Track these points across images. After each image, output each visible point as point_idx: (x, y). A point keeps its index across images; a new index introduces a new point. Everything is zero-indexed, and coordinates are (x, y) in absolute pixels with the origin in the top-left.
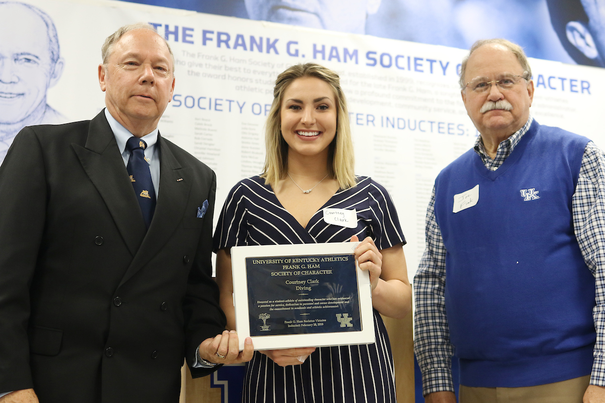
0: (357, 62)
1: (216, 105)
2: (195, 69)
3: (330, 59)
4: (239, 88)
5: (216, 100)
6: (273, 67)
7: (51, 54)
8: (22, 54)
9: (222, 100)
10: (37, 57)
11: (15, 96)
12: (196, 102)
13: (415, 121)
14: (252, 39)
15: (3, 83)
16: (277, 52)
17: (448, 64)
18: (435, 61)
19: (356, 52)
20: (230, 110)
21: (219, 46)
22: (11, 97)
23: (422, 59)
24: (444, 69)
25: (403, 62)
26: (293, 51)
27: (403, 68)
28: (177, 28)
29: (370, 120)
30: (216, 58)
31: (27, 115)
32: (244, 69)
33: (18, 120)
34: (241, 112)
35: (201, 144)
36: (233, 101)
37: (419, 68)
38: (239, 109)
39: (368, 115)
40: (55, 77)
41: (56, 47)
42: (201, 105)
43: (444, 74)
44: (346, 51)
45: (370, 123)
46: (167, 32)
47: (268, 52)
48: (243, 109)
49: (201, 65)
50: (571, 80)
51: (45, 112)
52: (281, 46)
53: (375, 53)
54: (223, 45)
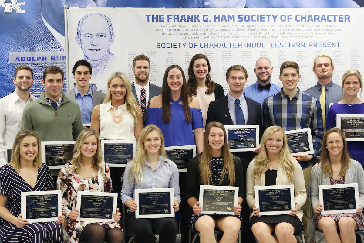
0: (234, 21)
1: (174, 46)
2: (165, 32)
3: (222, 21)
4: (183, 38)
5: (174, 43)
12: (166, 45)
13: (260, 43)
14: (188, 16)
16: (199, 21)
17: (277, 16)
18: (270, 15)
19: (233, 16)
21: (174, 21)
23: (264, 15)
24: (275, 18)
25: (255, 18)
26: (206, 19)
27: (255, 21)
28: (157, 16)
29: (240, 45)
35: (169, 62)
37: (262, 19)
39: (238, 43)
41: (111, 30)
43: (275, 21)
44: (229, 16)
45: (240, 46)
46: (153, 18)
47: (195, 21)
49: (167, 30)
50: (340, 16)
52: (201, 18)
53: (242, 15)
54: (176, 20)
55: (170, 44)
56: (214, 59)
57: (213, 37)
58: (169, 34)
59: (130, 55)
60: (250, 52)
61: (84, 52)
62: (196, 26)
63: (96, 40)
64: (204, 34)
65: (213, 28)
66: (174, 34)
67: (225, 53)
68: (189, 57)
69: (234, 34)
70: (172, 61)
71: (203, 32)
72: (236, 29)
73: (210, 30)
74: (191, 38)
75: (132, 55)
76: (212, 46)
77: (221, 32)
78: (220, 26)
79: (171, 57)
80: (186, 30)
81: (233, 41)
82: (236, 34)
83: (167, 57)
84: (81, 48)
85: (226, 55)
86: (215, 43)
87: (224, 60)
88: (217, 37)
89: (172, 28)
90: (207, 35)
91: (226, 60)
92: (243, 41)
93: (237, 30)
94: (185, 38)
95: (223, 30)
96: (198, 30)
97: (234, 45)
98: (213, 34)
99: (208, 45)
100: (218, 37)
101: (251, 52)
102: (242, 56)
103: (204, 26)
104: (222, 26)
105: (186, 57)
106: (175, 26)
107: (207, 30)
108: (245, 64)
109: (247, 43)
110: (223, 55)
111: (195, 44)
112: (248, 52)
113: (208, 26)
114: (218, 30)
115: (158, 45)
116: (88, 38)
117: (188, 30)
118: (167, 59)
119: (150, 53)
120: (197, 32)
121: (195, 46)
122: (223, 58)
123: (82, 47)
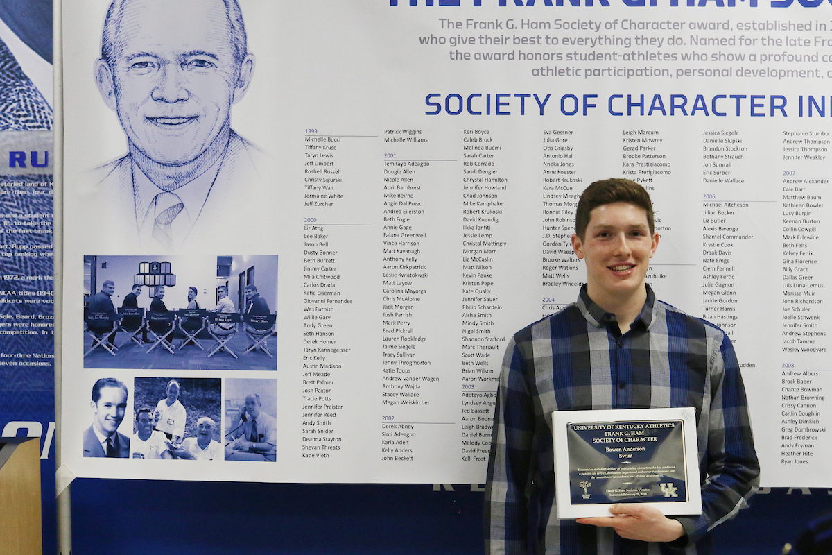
1: (498, 105)
2: (462, 48)
4: (537, 72)
5: (498, 96)
6: (598, 29)
7: (235, 48)
8: (191, 54)
9: (509, 95)
10: (214, 56)
11: (185, 120)
12: (465, 104)
15: (166, 102)
20: (523, 113)
22: (179, 123)
29: (778, 105)
30: (499, 26)
31: (204, 149)
32: (547, 38)
33: (191, 158)
34: (542, 114)
35: (474, 172)
36: (529, 96)
38: (538, 109)
39: (773, 97)
40: (241, 87)
41: (241, 38)
42: (473, 109)
45: (778, 112)
48: (545, 108)
49: (471, 40)
51: (228, 142)
55: (484, 98)
56: (669, 165)
57: (662, 72)
58: (479, 56)
59: (315, 144)
60: (823, 134)
61: (129, 129)
62: (593, 26)
63: (176, 80)
64: (627, 57)
65: (665, 34)
66: (500, 57)
67: (716, 137)
68: (560, 152)
69: (753, 57)
70: (489, 168)
71: (620, 49)
72: (763, 39)
73: (652, 41)
74: (570, 72)
75: (321, 144)
76: (662, 108)
77: (700, 49)
78: (693, 26)
79: (485, 152)
80: (550, 41)
81: (748, 87)
82: (765, 58)
83: (468, 152)
84: (115, 113)
85: (719, 145)
86: (673, 97)
87: (711, 169)
88: (680, 73)
89: (493, 33)
90: (641, 64)
91: (719, 169)
92: (792, 90)
93: (766, 42)
94: (545, 72)
95: (707, 41)
96: (602, 41)
97: (753, 105)
98: (666, 57)
99: (641, 105)
100: (687, 73)
101: (827, 134)
102: (788, 154)
103: (626, 25)
104: (703, 26)
105: (548, 152)
106: (503, 25)
107: (640, 41)
108: (799, 186)
109: (811, 99)
110: (708, 145)
111: (589, 101)
112: (812, 134)
113: (644, 26)
114: (687, 40)
115: (432, 100)
116: (144, 70)
117: (560, 41)
118: (468, 160)
119: (397, 136)
120: (599, 49)
121: (586, 106)
122: (708, 161)
123: (121, 108)
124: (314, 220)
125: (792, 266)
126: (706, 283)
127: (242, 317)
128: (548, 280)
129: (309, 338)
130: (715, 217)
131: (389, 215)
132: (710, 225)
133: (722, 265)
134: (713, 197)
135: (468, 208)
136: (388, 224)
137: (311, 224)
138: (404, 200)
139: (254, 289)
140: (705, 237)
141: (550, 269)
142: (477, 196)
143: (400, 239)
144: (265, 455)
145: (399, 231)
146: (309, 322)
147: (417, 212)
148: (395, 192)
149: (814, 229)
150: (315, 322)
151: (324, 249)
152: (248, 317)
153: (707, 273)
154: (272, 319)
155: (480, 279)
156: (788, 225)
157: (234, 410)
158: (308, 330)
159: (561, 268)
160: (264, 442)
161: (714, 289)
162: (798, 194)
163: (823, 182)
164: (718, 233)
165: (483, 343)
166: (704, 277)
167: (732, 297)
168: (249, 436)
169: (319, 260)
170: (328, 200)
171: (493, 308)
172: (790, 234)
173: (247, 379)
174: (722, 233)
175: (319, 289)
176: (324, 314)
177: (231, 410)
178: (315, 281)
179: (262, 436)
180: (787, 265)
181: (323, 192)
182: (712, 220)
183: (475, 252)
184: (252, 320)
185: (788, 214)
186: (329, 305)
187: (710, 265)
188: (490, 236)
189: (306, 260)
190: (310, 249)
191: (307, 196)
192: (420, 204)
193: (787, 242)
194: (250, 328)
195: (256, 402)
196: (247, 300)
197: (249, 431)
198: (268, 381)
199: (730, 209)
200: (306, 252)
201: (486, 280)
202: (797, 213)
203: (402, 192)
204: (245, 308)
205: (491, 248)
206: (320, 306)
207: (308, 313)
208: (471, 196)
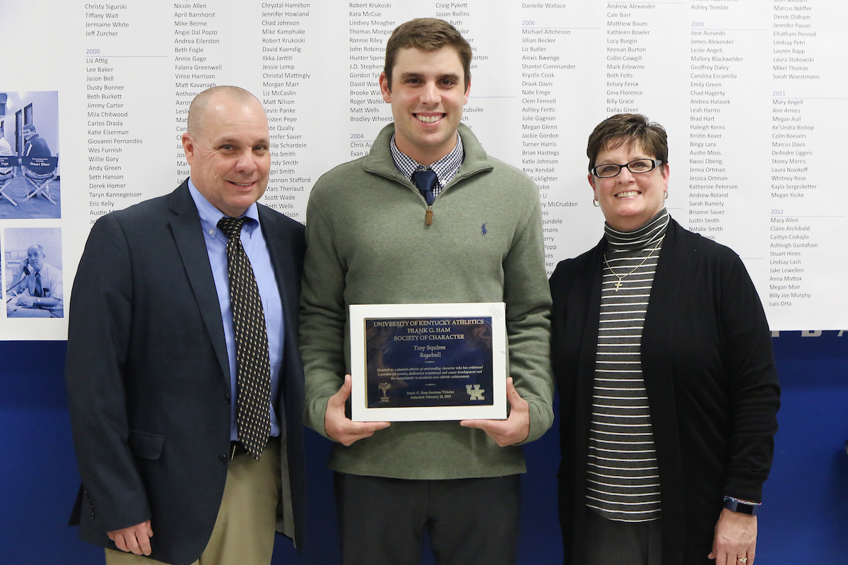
124: (97, 51)
125: (616, 98)
126: (526, 116)
127: (20, 160)
128: (355, 115)
129: (95, 182)
130: (535, 45)
131: (180, 46)
132: (530, 54)
133: (542, 97)
134: (533, 23)
135: (267, 36)
136: (180, 55)
137: (94, 57)
138: (196, 28)
139: (33, 129)
140: (525, 66)
141: (359, 102)
142: (277, 23)
143: (194, 72)
144: (51, 311)
145: (192, 63)
146: (95, 164)
147: (211, 41)
148: (187, 19)
149: (640, 58)
150: (102, 164)
151: (109, 83)
152: (27, 161)
153: (527, 106)
154: (54, 162)
155: (282, 115)
156: (612, 54)
157: (15, 263)
158: (95, 173)
159: (370, 101)
160: (49, 296)
161: (534, 123)
162: (623, 20)
163: (649, 7)
164: (538, 62)
165: (287, 185)
166: (524, 109)
167: (554, 132)
168: (33, 291)
169: (103, 96)
170: (112, 29)
171: (298, 146)
172: (615, 63)
173: (28, 229)
174: (543, 62)
175: (105, 127)
176: (112, 155)
177: (12, 263)
178: (100, 119)
179: (46, 290)
180: (611, 97)
181: (106, 20)
182: (532, 49)
183: (276, 85)
184: (32, 164)
185: (613, 41)
186: (117, 146)
187: (529, 97)
188: (293, 68)
189: (89, 96)
190: (93, 84)
191: (88, 25)
192: (215, 33)
193: (612, 71)
194: (30, 172)
195: (39, 253)
196: (26, 141)
197: (33, 285)
198: (51, 231)
199: (551, 36)
200: (89, 88)
201: (289, 115)
202: (622, 41)
203: (194, 20)
204: (23, 150)
205: (293, 80)
206: (107, 146)
207: (93, 155)
208: (271, 24)
